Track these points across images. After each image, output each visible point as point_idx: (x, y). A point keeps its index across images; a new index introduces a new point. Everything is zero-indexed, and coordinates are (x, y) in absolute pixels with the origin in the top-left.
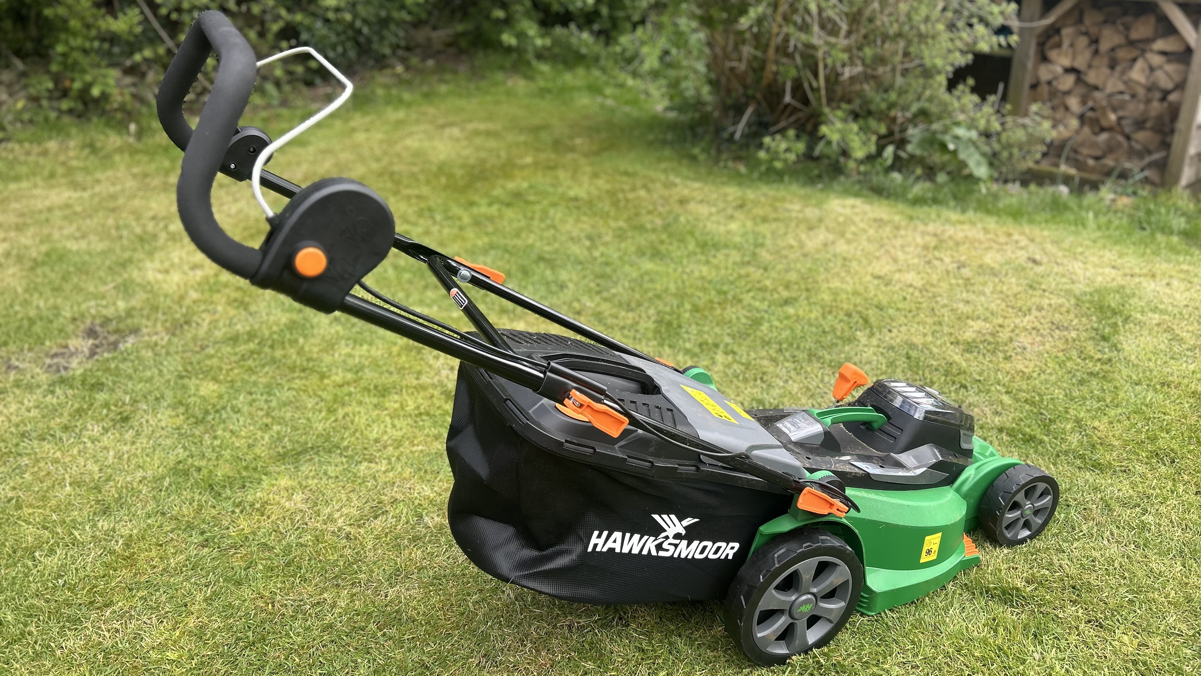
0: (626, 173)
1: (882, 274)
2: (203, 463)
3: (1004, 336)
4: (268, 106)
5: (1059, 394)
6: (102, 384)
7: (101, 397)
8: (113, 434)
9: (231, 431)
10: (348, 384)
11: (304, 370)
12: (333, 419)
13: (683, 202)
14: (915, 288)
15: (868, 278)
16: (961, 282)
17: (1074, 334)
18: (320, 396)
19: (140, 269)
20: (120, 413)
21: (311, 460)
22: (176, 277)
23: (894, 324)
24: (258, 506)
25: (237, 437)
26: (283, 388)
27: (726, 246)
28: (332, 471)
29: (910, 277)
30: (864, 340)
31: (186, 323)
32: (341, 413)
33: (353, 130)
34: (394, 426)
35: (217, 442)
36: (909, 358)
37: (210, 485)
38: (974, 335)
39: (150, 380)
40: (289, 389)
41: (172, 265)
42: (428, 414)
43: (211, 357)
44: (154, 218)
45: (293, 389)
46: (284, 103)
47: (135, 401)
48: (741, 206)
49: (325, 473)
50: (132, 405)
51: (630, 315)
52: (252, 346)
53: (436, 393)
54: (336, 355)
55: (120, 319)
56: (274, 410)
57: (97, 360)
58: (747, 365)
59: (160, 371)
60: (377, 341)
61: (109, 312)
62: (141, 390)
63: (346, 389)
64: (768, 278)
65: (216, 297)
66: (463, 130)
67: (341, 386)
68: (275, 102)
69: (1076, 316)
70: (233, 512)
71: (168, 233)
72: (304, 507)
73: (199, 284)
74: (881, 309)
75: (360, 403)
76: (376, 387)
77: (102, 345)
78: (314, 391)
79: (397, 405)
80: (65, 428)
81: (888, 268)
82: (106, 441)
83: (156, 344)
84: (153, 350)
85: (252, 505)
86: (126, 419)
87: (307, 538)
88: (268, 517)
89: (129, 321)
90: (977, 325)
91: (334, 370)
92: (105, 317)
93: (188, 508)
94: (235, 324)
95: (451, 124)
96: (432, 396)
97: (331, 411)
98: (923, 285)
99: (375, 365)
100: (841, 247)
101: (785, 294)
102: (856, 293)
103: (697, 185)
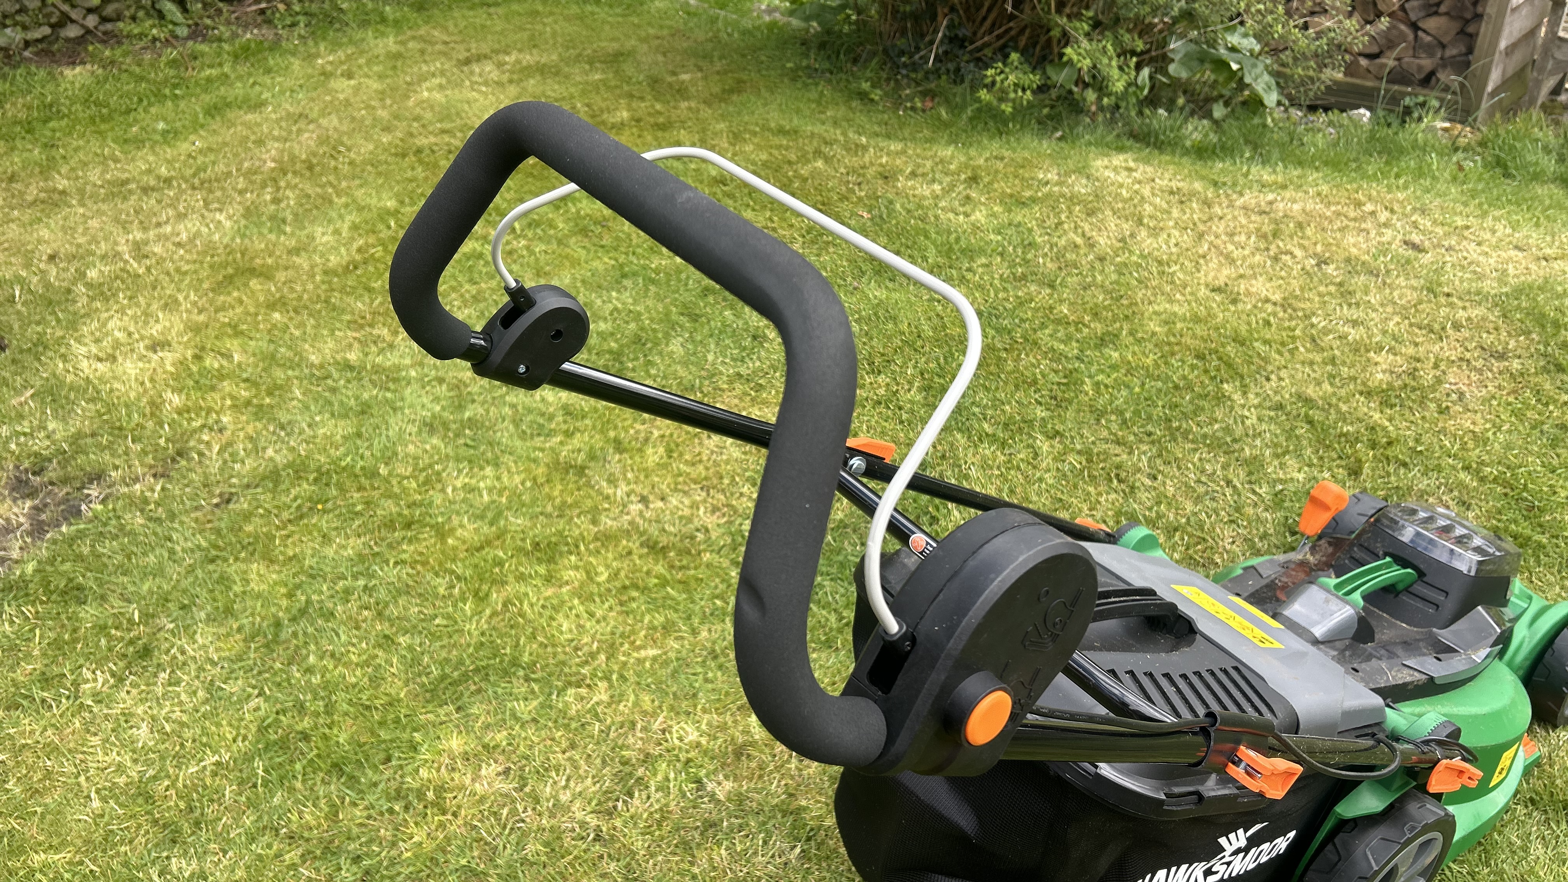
0: (781, 131)
1: (1221, 282)
2: (306, 723)
3: (1428, 376)
4: (172, 40)
5: (1535, 464)
6: (80, 588)
7: (89, 613)
8: (134, 685)
9: (333, 655)
10: (489, 543)
11: (408, 526)
12: (488, 612)
13: (887, 177)
14: (1275, 304)
15: (1203, 292)
16: (1332, 289)
17: (1516, 365)
18: (453, 572)
19: (64, 358)
20: (131, 642)
21: (479, 691)
22: (130, 368)
23: (1270, 368)
24: (430, 795)
25: (346, 665)
26: (387, 562)
27: (982, 251)
28: (524, 709)
29: (1260, 287)
30: (1237, 397)
31: (180, 454)
32: (496, 598)
33: (326, 75)
34: (592, 615)
35: (316, 680)
36: (1310, 422)
37: (335, 765)
38: (1387, 377)
39: (159, 572)
40: (396, 563)
41: (117, 344)
42: (636, 587)
43: (247, 516)
44: (52, 258)
45: (404, 562)
46: (197, 33)
47: (147, 617)
48: (974, 179)
49: (514, 716)
50: (146, 624)
51: (881, 379)
52: (306, 488)
53: (634, 546)
54: (449, 490)
55: (64, 458)
56: (387, 605)
57: (55, 542)
58: (1087, 453)
59: (172, 552)
60: (506, 458)
61: (40, 444)
62: (151, 592)
63: (489, 553)
64: (1061, 301)
65: (213, 399)
66: (500, 65)
67: (480, 549)
68: (183, 32)
69: (1509, 334)
70: (391, 811)
71: (89, 285)
72: (506, 786)
73: (176, 377)
74: (1242, 344)
75: (521, 578)
76: (536, 545)
77: (46, 505)
78: (441, 564)
79: (580, 575)
80: (45, 681)
81: (1226, 272)
82: (125, 699)
83: (146, 501)
84: (142, 511)
85: (420, 795)
86: (146, 653)
87: (533, 847)
88: (455, 815)
89: (81, 459)
90: (1383, 359)
91: (455, 520)
92: (37, 454)
93: (312, 814)
94: (264, 449)
95: (480, 58)
96: (630, 553)
97: (481, 598)
98: (1284, 299)
99: (517, 503)
100: (1146, 242)
101: (1099, 327)
102: (1196, 319)
103: (895, 146)
